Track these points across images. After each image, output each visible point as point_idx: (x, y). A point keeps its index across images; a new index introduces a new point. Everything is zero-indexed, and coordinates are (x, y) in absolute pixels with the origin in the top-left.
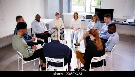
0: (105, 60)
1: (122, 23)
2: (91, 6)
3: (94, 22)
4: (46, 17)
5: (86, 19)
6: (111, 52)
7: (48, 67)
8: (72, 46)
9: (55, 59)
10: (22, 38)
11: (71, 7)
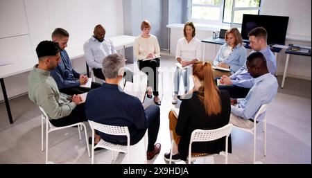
2: (234, 9)
3: (231, 48)
6: (253, 121)
8: (174, 101)
9: (111, 126)
11: (189, 10)
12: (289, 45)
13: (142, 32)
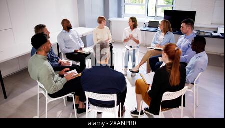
0: (184, 96)
1: (210, 35)
2: (157, 6)
3: (163, 34)
4: (82, 25)
5: (148, 29)
6: (193, 84)
7: (89, 108)
10: (46, 60)
11: (123, 8)
12: (197, 31)
13: (99, 24)
